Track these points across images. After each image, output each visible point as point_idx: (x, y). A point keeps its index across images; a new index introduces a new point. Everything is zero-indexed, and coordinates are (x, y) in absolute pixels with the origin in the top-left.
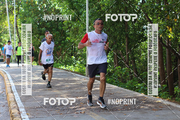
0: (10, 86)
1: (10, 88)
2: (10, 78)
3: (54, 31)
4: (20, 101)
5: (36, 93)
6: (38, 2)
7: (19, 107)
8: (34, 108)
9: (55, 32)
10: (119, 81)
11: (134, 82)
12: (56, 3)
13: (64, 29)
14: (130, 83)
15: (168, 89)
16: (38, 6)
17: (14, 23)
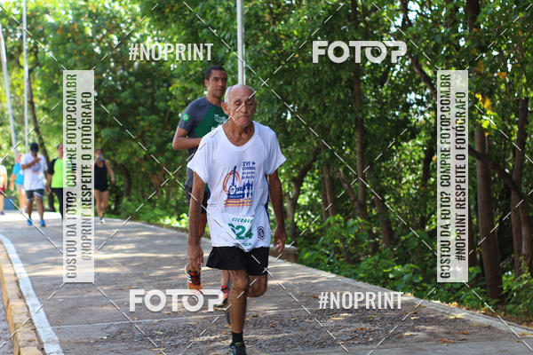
0: (14, 278)
1: (14, 286)
2: (14, 256)
3: (144, 113)
4: (46, 323)
5: (93, 297)
6: (92, 28)
7: (44, 341)
8: (86, 344)
9: (146, 117)
10: (338, 259)
11: (382, 261)
12: (146, 32)
13: (172, 109)
14: (370, 264)
15: (483, 281)
16: (93, 41)
17: (22, 91)
